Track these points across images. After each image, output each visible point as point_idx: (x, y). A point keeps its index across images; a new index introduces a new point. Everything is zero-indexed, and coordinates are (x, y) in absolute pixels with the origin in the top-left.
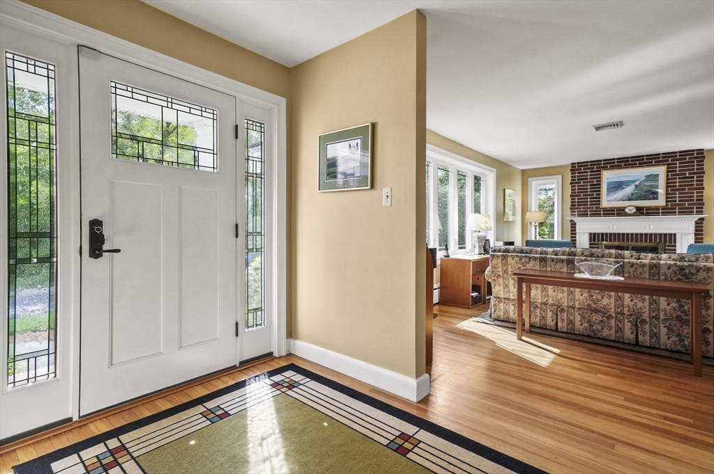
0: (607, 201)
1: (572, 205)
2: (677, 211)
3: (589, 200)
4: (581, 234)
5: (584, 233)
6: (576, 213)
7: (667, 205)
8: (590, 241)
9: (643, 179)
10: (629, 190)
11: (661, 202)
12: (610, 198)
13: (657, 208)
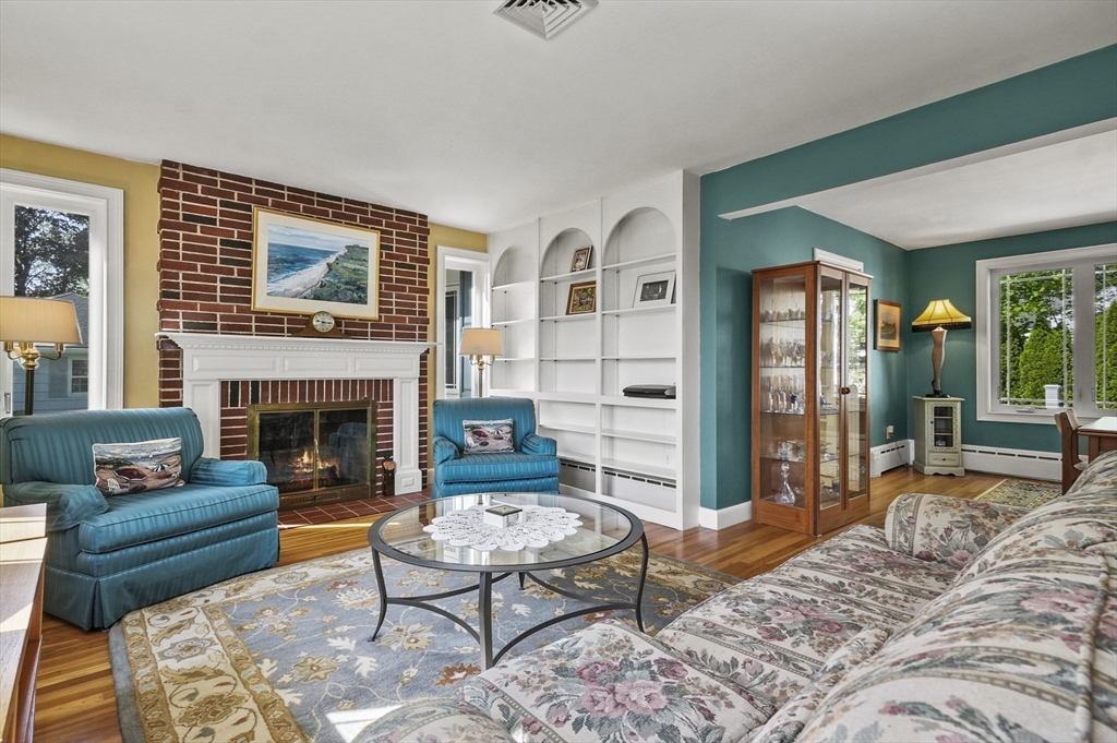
0: (268, 294)
1: (164, 294)
2: (394, 331)
3: (219, 285)
4: (198, 383)
5: (204, 383)
6: (181, 321)
7: (380, 317)
8: (223, 404)
9: (342, 253)
10: (315, 273)
11: (369, 310)
12: (274, 287)
13: (363, 323)
